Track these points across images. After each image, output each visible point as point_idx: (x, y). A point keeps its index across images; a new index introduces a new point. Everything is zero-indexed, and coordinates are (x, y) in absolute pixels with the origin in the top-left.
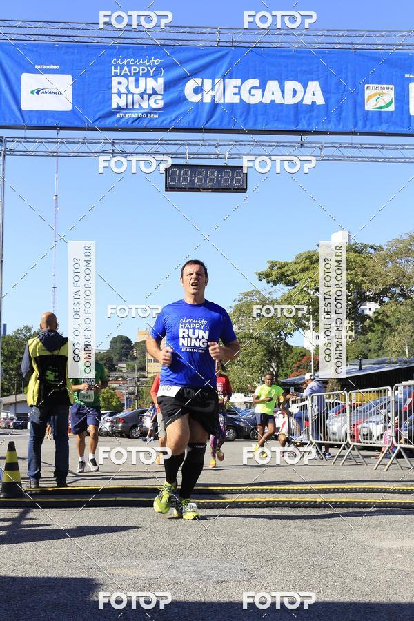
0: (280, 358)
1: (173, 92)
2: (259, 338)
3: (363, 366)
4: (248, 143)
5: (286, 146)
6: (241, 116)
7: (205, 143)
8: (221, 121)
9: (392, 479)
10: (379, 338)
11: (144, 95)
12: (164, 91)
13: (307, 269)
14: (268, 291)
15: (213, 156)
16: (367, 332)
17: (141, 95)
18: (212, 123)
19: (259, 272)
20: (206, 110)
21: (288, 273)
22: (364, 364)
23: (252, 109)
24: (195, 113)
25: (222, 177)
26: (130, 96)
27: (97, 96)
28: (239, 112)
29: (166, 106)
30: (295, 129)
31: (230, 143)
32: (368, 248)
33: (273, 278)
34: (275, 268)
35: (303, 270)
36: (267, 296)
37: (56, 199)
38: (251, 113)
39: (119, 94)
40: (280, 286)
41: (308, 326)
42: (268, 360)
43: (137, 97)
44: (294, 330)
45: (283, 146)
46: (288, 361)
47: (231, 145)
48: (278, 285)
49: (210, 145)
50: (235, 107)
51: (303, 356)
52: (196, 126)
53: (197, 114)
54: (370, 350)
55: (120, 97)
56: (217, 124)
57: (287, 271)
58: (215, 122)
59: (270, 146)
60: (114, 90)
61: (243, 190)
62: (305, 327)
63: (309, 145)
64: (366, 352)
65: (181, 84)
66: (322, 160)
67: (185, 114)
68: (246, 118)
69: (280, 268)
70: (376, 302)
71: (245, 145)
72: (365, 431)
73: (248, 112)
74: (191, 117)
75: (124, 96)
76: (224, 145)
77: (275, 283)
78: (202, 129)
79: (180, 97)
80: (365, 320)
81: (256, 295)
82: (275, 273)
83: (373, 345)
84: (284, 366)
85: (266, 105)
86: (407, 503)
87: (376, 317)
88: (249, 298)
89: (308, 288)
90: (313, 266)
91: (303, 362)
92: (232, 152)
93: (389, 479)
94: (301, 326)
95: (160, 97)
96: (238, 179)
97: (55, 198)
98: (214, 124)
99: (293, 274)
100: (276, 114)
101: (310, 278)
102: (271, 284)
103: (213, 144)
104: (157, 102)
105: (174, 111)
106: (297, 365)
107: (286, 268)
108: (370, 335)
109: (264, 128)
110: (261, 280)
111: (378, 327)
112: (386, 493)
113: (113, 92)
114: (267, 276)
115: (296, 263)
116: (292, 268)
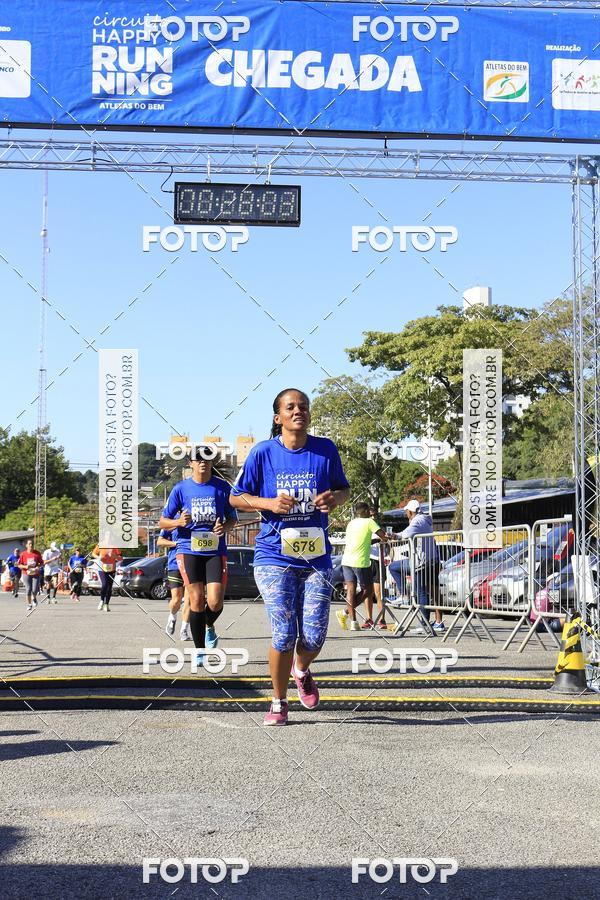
0: (381, 479)
1: (187, 71)
2: (350, 449)
3: (506, 492)
4: (304, 150)
5: (362, 156)
6: (292, 108)
7: (237, 149)
8: (262, 116)
9: (526, 665)
10: (532, 449)
11: (143, 75)
12: (174, 69)
13: (423, 344)
14: (364, 377)
15: (249, 170)
16: (513, 440)
17: (138, 75)
18: (248, 119)
19: (351, 348)
20: (238, 99)
21: (394, 350)
22: (509, 489)
23: (310, 99)
24: (222, 102)
25: (261, 202)
26: (121, 76)
27: (69, 77)
28: (289, 102)
29: (177, 91)
30: (375, 129)
31: (276, 150)
32: (516, 314)
33: (372, 358)
34: (375, 342)
35: (416, 346)
36: (363, 384)
37: (45, 236)
38: (308, 103)
39: (104, 72)
40: (382, 369)
41: (423, 432)
42: (365, 481)
43: (132, 78)
44: (403, 437)
45: (357, 155)
46: (396, 482)
47: (276, 153)
48: (379, 369)
49: (244, 152)
50: (283, 93)
51: (419, 475)
52: (223, 123)
53: (224, 104)
54: (519, 468)
55: (105, 77)
56: (256, 120)
57: (392, 347)
58: (251, 118)
59: (336, 155)
60: (96, 66)
61: (294, 222)
62: (419, 433)
63: (397, 153)
64: (513, 470)
65: (200, 58)
66: (417, 177)
67: (206, 104)
68: (299, 112)
69: (382, 343)
70: (526, 395)
71: (298, 154)
72: (497, 591)
73: (303, 104)
74: (215, 109)
75: (111, 76)
76: (266, 153)
77: (374, 365)
78: (232, 128)
79: (199, 78)
80: (510, 422)
81: (345, 382)
82: (374, 351)
83: (523, 460)
84: (390, 490)
85: (330, 91)
86: (535, 704)
87: (527, 418)
88: (336, 388)
89: (424, 372)
90: (432, 339)
91: (419, 484)
92: (276, 164)
93: (521, 666)
94: (413, 430)
95: (167, 78)
96: (286, 206)
97: (42, 233)
98: (250, 121)
99: (401, 352)
100: (347, 107)
101: (427, 358)
102: (369, 367)
103: (250, 152)
104: (163, 85)
105: (189, 100)
106: (410, 488)
107: (391, 343)
108: (518, 445)
109: (327, 127)
110: (352, 361)
111: (529, 433)
112: (509, 687)
113: (94, 69)
114: (362, 354)
115: (406, 335)
116: (400, 343)
